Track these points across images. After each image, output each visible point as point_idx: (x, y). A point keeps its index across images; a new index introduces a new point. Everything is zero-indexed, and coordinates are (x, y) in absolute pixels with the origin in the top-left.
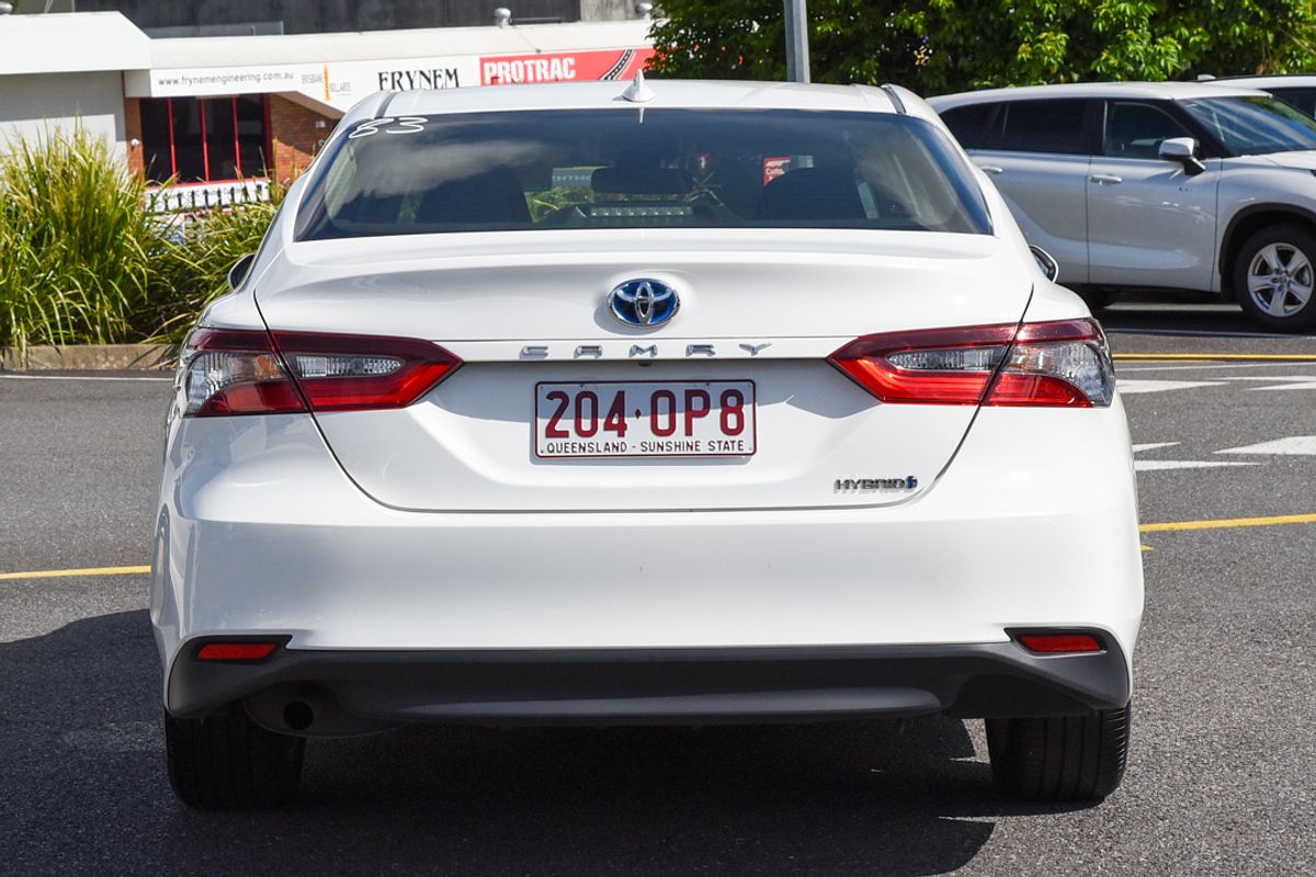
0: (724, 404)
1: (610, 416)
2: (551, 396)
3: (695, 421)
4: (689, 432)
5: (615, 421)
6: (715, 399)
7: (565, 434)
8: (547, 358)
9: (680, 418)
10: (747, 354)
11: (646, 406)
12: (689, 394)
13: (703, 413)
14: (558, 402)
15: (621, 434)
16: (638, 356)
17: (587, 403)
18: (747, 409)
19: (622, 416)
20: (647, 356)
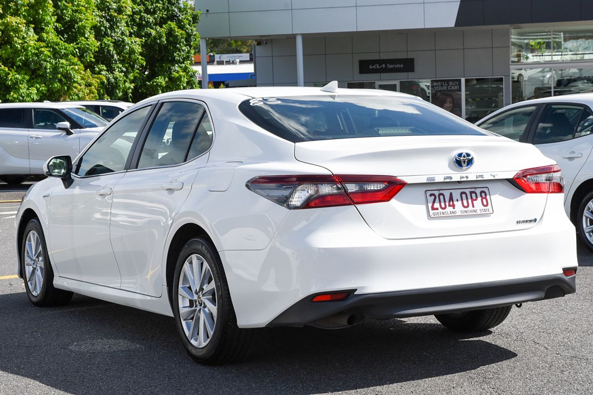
0: (481, 196)
1: (449, 202)
2: (431, 195)
3: (474, 202)
4: (473, 207)
5: (451, 203)
6: (479, 195)
7: (437, 209)
8: (435, 181)
9: (470, 201)
10: (492, 178)
11: (459, 199)
12: (471, 193)
13: (476, 200)
14: (433, 197)
15: (454, 208)
16: (462, 180)
17: (441, 197)
18: (488, 197)
19: (453, 201)
20: (465, 179)
